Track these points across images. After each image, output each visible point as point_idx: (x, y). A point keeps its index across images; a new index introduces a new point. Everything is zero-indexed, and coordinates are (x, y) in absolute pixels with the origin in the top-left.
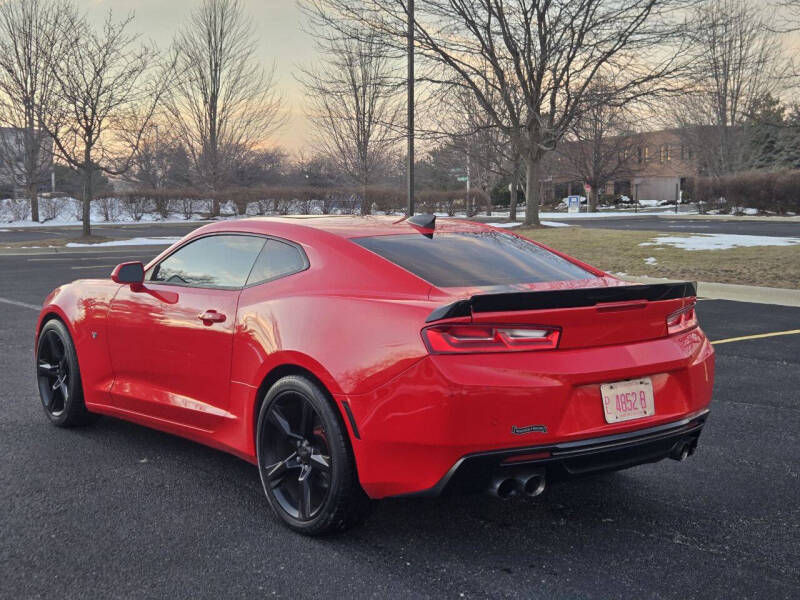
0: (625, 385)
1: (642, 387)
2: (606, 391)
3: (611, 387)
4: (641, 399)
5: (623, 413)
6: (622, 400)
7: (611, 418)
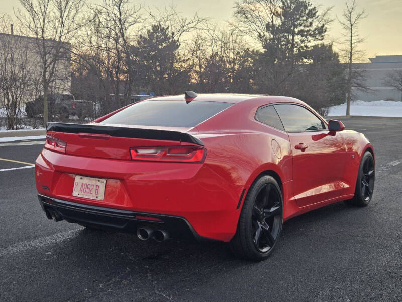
0: (90, 180)
1: (99, 183)
2: (78, 179)
3: (81, 178)
4: (96, 189)
5: (83, 193)
6: (85, 187)
7: (75, 193)
